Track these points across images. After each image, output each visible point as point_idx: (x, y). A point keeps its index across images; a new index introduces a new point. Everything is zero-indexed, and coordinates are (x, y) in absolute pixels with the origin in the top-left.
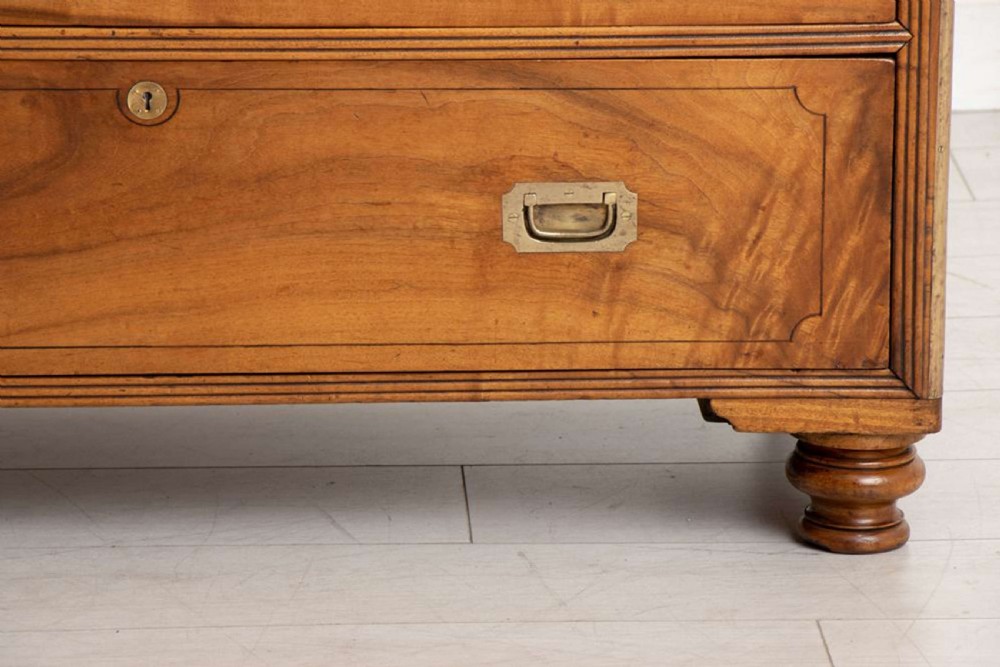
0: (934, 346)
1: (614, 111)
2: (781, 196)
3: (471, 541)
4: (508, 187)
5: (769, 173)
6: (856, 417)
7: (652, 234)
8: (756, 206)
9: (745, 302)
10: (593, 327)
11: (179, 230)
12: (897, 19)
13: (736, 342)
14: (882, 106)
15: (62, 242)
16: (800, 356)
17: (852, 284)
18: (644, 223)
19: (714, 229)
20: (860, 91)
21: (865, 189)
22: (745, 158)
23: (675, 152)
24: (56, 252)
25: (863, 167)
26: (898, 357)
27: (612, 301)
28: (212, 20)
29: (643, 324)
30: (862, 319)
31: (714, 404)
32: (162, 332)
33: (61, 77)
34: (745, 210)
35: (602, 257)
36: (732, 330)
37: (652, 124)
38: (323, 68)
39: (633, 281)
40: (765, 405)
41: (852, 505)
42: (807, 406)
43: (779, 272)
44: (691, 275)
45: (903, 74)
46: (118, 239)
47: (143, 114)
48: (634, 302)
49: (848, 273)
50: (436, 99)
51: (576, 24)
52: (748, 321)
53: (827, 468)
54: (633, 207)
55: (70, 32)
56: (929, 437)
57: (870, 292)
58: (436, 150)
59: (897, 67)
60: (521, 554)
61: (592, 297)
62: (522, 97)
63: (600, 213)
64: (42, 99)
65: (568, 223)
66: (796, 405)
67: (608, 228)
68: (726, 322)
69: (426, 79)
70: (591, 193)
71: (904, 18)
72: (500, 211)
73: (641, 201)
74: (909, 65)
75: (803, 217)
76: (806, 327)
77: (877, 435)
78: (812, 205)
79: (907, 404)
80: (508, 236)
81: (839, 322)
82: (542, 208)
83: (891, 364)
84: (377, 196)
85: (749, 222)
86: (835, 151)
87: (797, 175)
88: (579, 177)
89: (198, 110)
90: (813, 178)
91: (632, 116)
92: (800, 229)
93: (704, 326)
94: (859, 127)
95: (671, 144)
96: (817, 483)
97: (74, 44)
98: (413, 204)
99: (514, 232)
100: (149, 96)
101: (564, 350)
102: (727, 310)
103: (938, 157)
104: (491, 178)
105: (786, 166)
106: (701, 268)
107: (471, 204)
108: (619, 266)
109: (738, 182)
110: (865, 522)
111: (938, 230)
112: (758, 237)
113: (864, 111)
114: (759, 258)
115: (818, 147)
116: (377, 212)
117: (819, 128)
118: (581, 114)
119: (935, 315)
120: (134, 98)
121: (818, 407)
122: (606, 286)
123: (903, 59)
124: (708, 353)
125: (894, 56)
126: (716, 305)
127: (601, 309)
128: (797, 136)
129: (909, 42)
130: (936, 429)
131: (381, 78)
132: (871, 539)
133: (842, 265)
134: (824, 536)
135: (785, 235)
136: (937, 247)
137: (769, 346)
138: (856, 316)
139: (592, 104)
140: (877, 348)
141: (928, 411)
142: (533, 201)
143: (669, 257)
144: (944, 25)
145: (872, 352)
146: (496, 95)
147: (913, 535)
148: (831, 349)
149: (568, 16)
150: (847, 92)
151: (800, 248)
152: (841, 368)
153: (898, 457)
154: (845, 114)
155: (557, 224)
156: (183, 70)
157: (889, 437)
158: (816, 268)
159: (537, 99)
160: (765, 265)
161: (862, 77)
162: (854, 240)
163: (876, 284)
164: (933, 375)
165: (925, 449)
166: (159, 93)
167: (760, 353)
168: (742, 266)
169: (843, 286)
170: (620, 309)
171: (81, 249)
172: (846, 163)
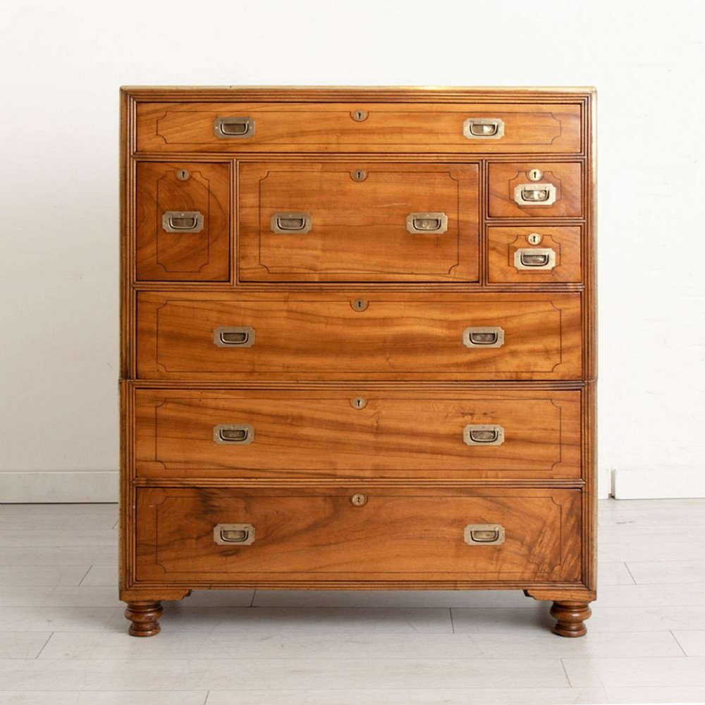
0: (594, 575)
1: (497, 503)
2: (548, 529)
3: (454, 632)
4: (466, 526)
5: (544, 522)
6: (571, 596)
7: (509, 540)
8: (541, 532)
9: (538, 561)
10: (492, 568)
11: (367, 537)
12: (581, 478)
13: (535, 573)
14: (578, 503)
15: (332, 541)
16: (554, 577)
17: (570, 555)
18: (507, 537)
19: (528, 539)
20: (571, 498)
21: (573, 527)
22: (538, 518)
23: (516, 516)
24: (330, 544)
25: (572, 521)
26: (584, 578)
27: (497, 560)
28: (378, 476)
29: (506, 567)
30: (572, 567)
31: (529, 592)
32: (361, 568)
33: (334, 493)
34: (537, 533)
35: (495, 547)
36: (534, 569)
37: (509, 507)
38: (411, 490)
39: (503, 554)
40: (544, 592)
41: (570, 622)
42: (557, 592)
43: (548, 552)
44: (521, 552)
45: (583, 494)
46: (349, 540)
47: (357, 504)
48: (504, 560)
49: (568, 553)
50: (444, 499)
51: (486, 478)
52: (538, 565)
53: (563, 611)
54: (504, 532)
55: (336, 480)
56: (593, 602)
57: (575, 558)
58: (444, 515)
59: (582, 492)
60: (469, 637)
61: (491, 559)
62: (470, 499)
63: (493, 534)
64: (328, 499)
65: (484, 536)
66: (553, 592)
67: (496, 538)
68: (532, 567)
69: (441, 494)
70: (491, 527)
71: (583, 477)
72: (463, 533)
73: (506, 530)
74: (585, 492)
75: (555, 536)
76: (556, 568)
77: (577, 602)
78: (557, 532)
79: (586, 592)
80: (466, 540)
81: (566, 567)
82: (476, 532)
83: (582, 580)
84: (425, 528)
85: (538, 538)
86: (564, 516)
87: (553, 523)
88: (487, 523)
89: (374, 503)
90: (558, 524)
91: (503, 505)
92: (554, 539)
93: (526, 568)
94: (571, 509)
95: (515, 513)
96: (560, 616)
97: (338, 483)
98: (437, 530)
99: (468, 539)
100: (359, 498)
101: (483, 574)
102: (532, 563)
103: (594, 518)
104: (461, 523)
105: (549, 521)
106: (524, 550)
107: (455, 530)
108: (499, 550)
109: (535, 525)
110: (574, 628)
111: (595, 539)
112: (541, 541)
113: (572, 504)
114: (542, 548)
115: (559, 515)
116: (427, 532)
117: (559, 509)
118: (489, 504)
119: (595, 565)
120: (354, 499)
121: (560, 593)
122: (495, 556)
123: (583, 489)
124: (527, 576)
125: (581, 489)
126: (529, 562)
127: (494, 562)
128: (553, 511)
129: (585, 485)
130: (595, 599)
131: (427, 493)
132: (576, 633)
133: (567, 550)
134: (562, 632)
135: (550, 541)
136: (595, 545)
137: (545, 574)
138: (571, 564)
139: (491, 501)
140: (577, 575)
141: (592, 594)
142: (473, 530)
143: (514, 547)
144: (595, 480)
145: (576, 577)
146: (463, 498)
147: (588, 632)
148: (564, 575)
149: (484, 476)
150: (567, 499)
151: (554, 545)
152: (567, 581)
153: (584, 608)
154: (567, 505)
155: (481, 537)
156: (369, 491)
157: (581, 602)
158: (558, 552)
159: (475, 500)
160: (544, 549)
161: (572, 494)
162: (570, 543)
163: (577, 556)
164: (594, 584)
165: (591, 605)
166: (362, 497)
167: (542, 576)
168: (537, 550)
169: (567, 556)
170: (500, 562)
171: (338, 543)
172: (567, 519)
